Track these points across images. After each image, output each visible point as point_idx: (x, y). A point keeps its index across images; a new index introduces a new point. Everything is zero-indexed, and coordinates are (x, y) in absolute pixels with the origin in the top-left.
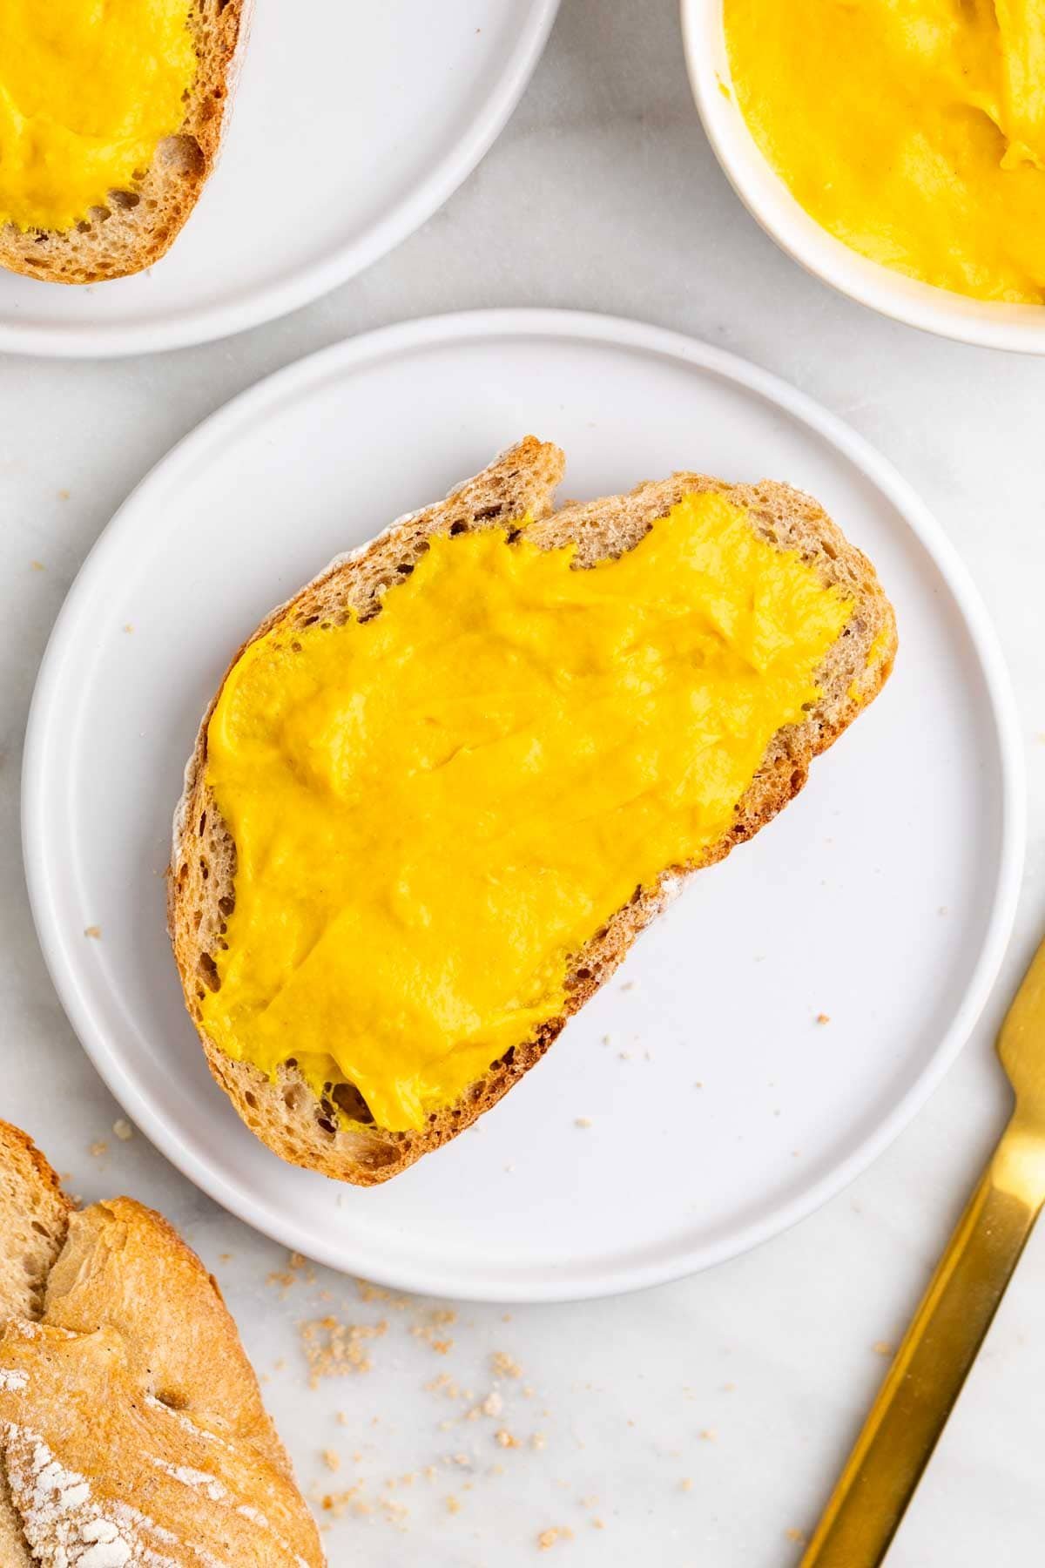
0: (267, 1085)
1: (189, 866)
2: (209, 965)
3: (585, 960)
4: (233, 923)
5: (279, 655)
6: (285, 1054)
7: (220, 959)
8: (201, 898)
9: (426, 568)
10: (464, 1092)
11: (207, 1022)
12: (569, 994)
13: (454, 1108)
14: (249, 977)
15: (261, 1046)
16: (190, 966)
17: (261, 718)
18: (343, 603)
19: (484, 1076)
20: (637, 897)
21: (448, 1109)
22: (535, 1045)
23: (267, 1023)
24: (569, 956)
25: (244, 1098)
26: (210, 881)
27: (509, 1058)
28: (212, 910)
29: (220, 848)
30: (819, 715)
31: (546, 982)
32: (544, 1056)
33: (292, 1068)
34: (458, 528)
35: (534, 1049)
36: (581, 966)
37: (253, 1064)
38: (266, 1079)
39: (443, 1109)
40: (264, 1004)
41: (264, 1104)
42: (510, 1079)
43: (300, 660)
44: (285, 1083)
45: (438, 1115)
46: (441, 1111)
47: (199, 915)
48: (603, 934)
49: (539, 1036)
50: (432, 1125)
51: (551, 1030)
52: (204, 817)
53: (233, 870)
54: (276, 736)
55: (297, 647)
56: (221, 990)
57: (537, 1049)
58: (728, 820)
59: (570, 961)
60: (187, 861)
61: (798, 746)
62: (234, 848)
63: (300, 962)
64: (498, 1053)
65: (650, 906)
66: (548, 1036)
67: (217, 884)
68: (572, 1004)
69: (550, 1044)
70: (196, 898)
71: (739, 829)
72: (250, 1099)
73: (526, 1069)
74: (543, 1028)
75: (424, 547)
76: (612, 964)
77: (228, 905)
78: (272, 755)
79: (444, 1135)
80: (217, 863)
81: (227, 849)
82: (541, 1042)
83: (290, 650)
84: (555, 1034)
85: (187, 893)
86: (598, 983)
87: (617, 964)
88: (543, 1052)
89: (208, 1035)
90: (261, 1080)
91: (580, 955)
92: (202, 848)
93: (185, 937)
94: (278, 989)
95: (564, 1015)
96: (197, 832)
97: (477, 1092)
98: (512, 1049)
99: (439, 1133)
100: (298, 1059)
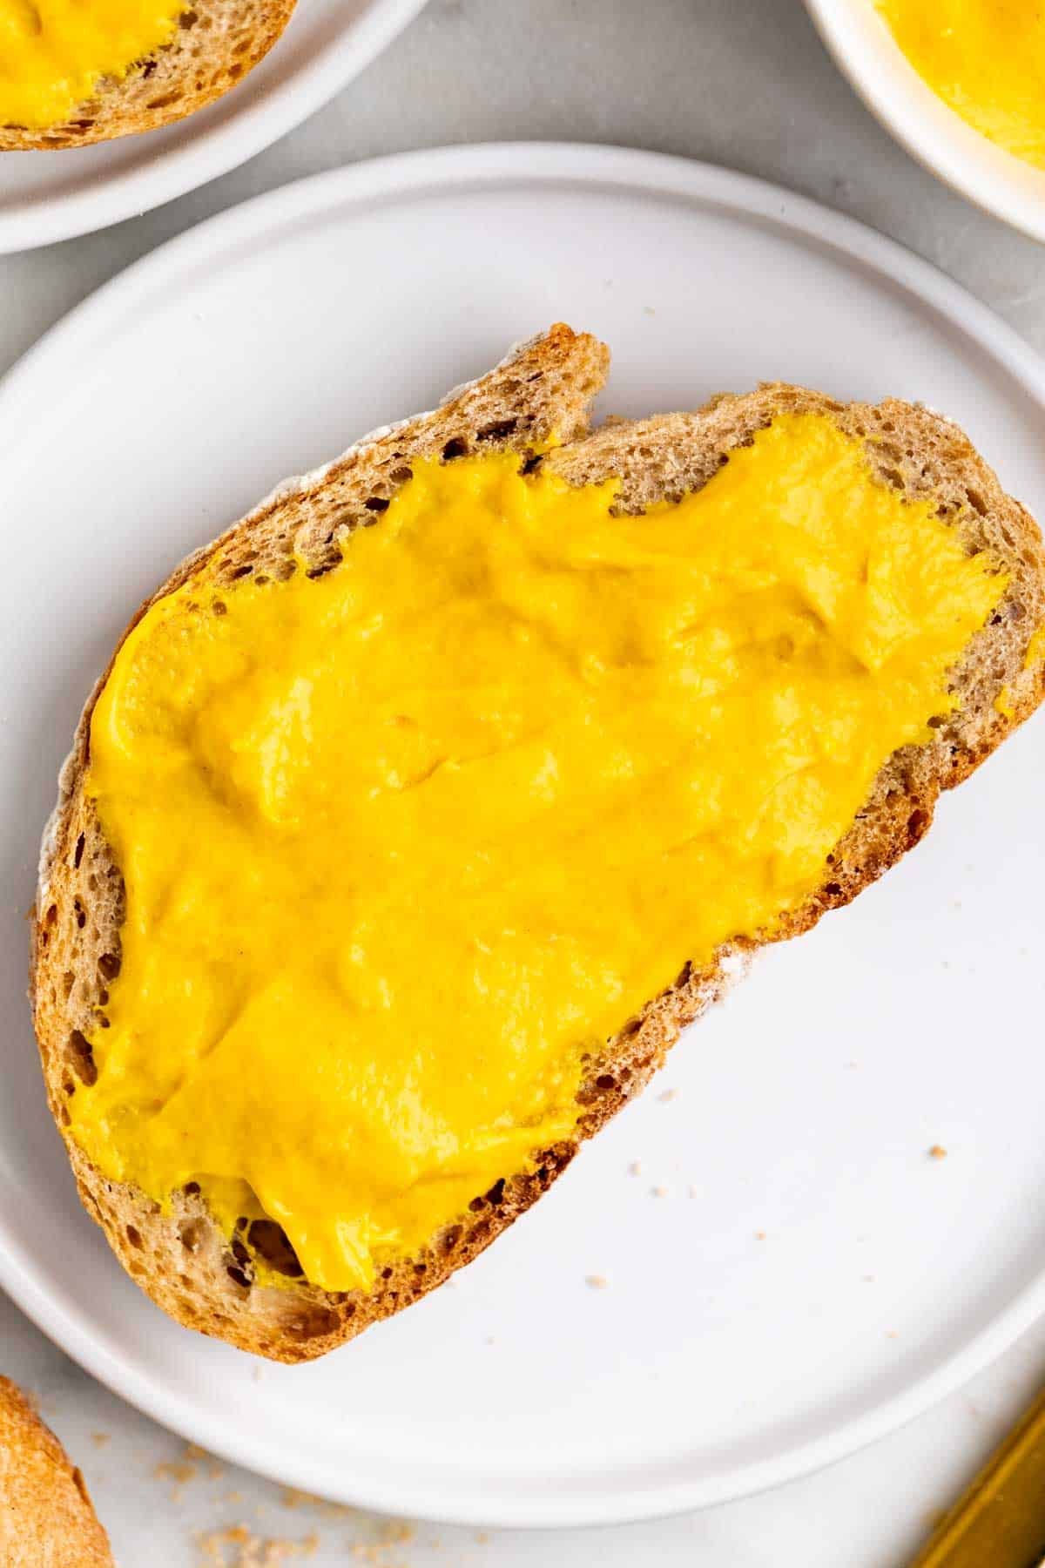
0: (158, 1219)
1: (58, 907)
2: (82, 1048)
3: (608, 1063)
4: (120, 991)
5: (194, 619)
6: (184, 1177)
7: (97, 1039)
8: (75, 954)
9: (406, 506)
10: (433, 1241)
11: (76, 1127)
12: (583, 1110)
13: (416, 1261)
14: (139, 1067)
15: (151, 1163)
16: (55, 1048)
17: (166, 706)
18: (288, 549)
19: (461, 1218)
20: (685, 977)
21: (408, 1261)
22: (533, 1178)
23: (161, 1133)
24: (586, 1057)
25: (125, 1234)
26: (87, 932)
27: (496, 1195)
28: (87, 971)
29: (103, 886)
30: (952, 734)
31: (553, 1092)
32: (546, 1194)
33: (193, 1196)
34: (454, 449)
35: (532, 1184)
36: (602, 1072)
37: (139, 1188)
38: (157, 1209)
39: (402, 1261)
40: (156, 1106)
41: (152, 1245)
42: (497, 1224)
43: (223, 626)
44: (183, 1215)
45: (395, 1270)
46: (398, 1265)
47: (70, 977)
48: (635, 1027)
49: (539, 1166)
50: (386, 1283)
51: (557, 1159)
52: (82, 841)
53: (120, 917)
54: (187, 732)
55: (220, 608)
56: (98, 1084)
57: (536, 1185)
58: (817, 874)
59: (587, 1063)
60: (55, 901)
61: (920, 777)
62: (122, 886)
63: (209, 1049)
64: (482, 1188)
65: (704, 992)
66: (552, 1166)
67: (97, 936)
68: (587, 1124)
69: (554, 1178)
70: (67, 954)
71: (832, 889)
72: (133, 1235)
73: (520, 1211)
74: (544, 1156)
75: (404, 475)
76: (647, 1070)
77: (111, 965)
78: (178, 759)
79: (401, 1298)
80: (99, 907)
81: (111, 888)
82: (543, 1174)
83: (211, 613)
84: (562, 1163)
85: (54, 946)
86: (625, 1096)
87: (653, 1071)
88: (545, 1188)
89: (77, 1145)
90: (149, 1211)
91: (602, 1056)
92: (78, 884)
93: (50, 1008)
94: (176, 1085)
95: (575, 1138)
96: (71, 861)
97: (450, 1240)
98: (501, 1183)
99: (395, 1295)
100: (202, 1184)
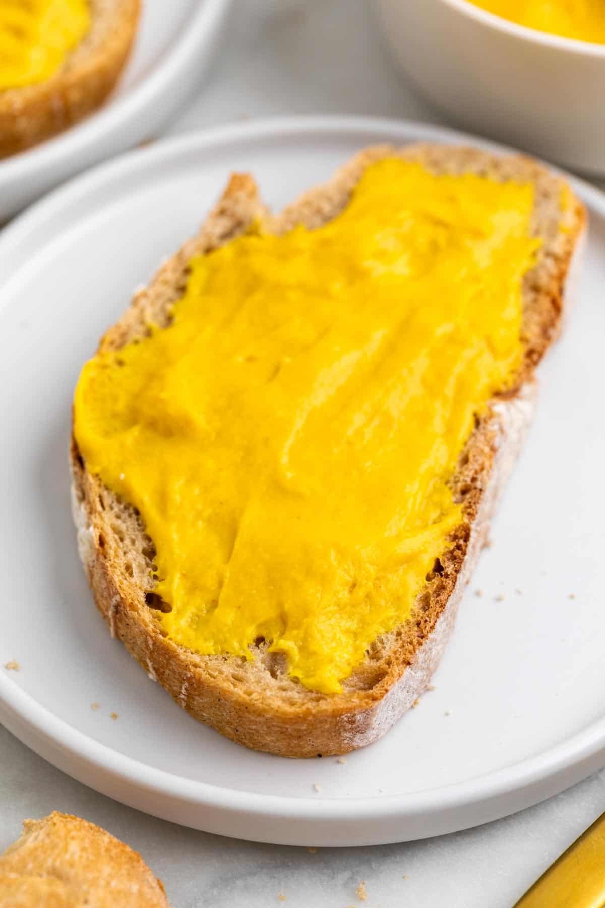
0: (247, 664)
1: (104, 535)
2: (154, 600)
3: (462, 478)
4: (160, 561)
5: (108, 371)
6: (251, 633)
7: (161, 588)
8: (125, 553)
9: (195, 284)
10: (413, 604)
11: (172, 635)
12: (462, 506)
13: (412, 620)
14: (193, 588)
15: (228, 635)
16: (139, 602)
17: (115, 415)
18: (142, 322)
19: (426, 587)
20: (477, 423)
21: (408, 622)
22: (454, 550)
23: (226, 616)
24: (447, 483)
25: (232, 679)
26: (127, 542)
27: (438, 568)
28: (137, 559)
29: (125, 516)
30: (548, 254)
31: (439, 505)
32: (466, 557)
33: (262, 644)
34: (208, 250)
35: (455, 553)
36: (460, 485)
37: (227, 653)
38: (244, 659)
39: (404, 624)
40: (214, 604)
41: (251, 677)
42: (448, 583)
43: (126, 370)
44: (261, 656)
45: (403, 630)
46: (403, 626)
47: (128, 568)
48: (465, 461)
49: (455, 544)
50: (401, 639)
51: (462, 536)
52: (101, 497)
53: (142, 526)
54: (133, 418)
55: (120, 363)
56: (176, 605)
57: (458, 553)
58: (520, 350)
59: (449, 485)
60: (100, 531)
61: (544, 280)
62: (137, 512)
63: (229, 557)
64: (430, 566)
65: (493, 427)
66: (461, 542)
67: (133, 542)
68: (469, 510)
69: (466, 546)
70: (121, 553)
71: (530, 353)
72: (238, 679)
73: (457, 571)
74: (455, 538)
75: (187, 271)
76: (485, 472)
77: (150, 553)
79: (415, 641)
80: (127, 525)
81: (130, 516)
82: (458, 547)
83: (116, 367)
84: (466, 538)
85: (111, 553)
86: (481, 490)
87: (488, 472)
88: (464, 554)
89: (178, 645)
90: (240, 662)
91: (456, 477)
92: (108, 520)
93: (125, 582)
94: (221, 584)
95: (466, 520)
96: (99, 508)
97: (426, 603)
98: (438, 561)
99: (411, 643)
100: (264, 633)
